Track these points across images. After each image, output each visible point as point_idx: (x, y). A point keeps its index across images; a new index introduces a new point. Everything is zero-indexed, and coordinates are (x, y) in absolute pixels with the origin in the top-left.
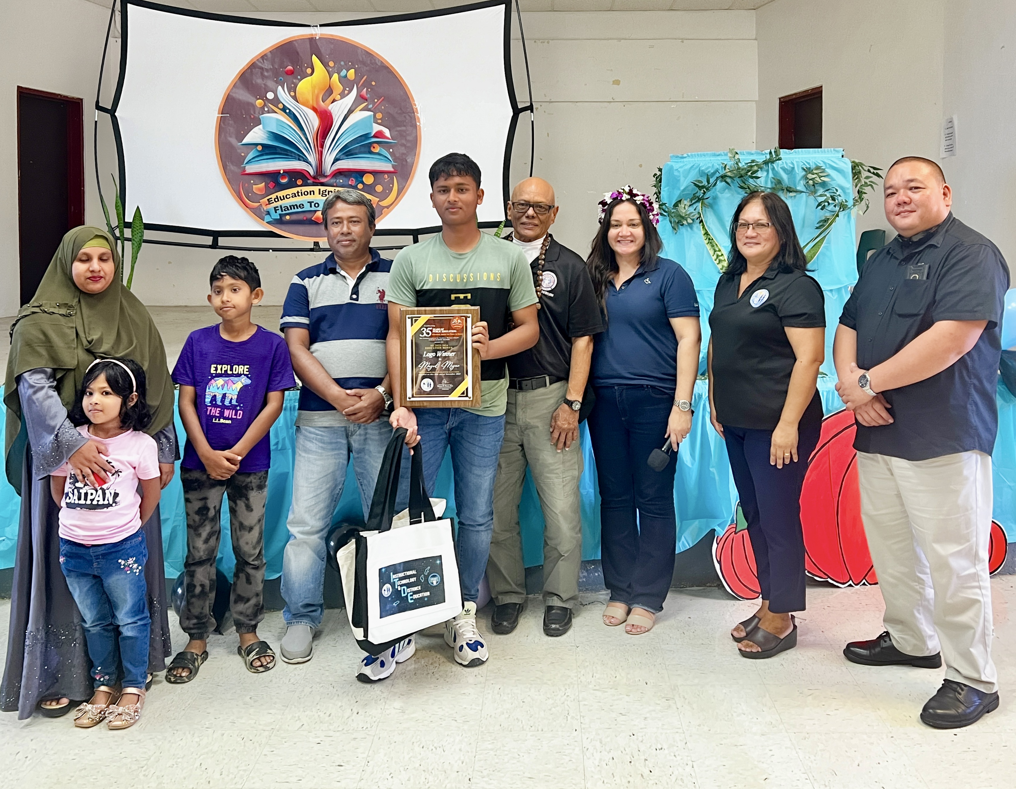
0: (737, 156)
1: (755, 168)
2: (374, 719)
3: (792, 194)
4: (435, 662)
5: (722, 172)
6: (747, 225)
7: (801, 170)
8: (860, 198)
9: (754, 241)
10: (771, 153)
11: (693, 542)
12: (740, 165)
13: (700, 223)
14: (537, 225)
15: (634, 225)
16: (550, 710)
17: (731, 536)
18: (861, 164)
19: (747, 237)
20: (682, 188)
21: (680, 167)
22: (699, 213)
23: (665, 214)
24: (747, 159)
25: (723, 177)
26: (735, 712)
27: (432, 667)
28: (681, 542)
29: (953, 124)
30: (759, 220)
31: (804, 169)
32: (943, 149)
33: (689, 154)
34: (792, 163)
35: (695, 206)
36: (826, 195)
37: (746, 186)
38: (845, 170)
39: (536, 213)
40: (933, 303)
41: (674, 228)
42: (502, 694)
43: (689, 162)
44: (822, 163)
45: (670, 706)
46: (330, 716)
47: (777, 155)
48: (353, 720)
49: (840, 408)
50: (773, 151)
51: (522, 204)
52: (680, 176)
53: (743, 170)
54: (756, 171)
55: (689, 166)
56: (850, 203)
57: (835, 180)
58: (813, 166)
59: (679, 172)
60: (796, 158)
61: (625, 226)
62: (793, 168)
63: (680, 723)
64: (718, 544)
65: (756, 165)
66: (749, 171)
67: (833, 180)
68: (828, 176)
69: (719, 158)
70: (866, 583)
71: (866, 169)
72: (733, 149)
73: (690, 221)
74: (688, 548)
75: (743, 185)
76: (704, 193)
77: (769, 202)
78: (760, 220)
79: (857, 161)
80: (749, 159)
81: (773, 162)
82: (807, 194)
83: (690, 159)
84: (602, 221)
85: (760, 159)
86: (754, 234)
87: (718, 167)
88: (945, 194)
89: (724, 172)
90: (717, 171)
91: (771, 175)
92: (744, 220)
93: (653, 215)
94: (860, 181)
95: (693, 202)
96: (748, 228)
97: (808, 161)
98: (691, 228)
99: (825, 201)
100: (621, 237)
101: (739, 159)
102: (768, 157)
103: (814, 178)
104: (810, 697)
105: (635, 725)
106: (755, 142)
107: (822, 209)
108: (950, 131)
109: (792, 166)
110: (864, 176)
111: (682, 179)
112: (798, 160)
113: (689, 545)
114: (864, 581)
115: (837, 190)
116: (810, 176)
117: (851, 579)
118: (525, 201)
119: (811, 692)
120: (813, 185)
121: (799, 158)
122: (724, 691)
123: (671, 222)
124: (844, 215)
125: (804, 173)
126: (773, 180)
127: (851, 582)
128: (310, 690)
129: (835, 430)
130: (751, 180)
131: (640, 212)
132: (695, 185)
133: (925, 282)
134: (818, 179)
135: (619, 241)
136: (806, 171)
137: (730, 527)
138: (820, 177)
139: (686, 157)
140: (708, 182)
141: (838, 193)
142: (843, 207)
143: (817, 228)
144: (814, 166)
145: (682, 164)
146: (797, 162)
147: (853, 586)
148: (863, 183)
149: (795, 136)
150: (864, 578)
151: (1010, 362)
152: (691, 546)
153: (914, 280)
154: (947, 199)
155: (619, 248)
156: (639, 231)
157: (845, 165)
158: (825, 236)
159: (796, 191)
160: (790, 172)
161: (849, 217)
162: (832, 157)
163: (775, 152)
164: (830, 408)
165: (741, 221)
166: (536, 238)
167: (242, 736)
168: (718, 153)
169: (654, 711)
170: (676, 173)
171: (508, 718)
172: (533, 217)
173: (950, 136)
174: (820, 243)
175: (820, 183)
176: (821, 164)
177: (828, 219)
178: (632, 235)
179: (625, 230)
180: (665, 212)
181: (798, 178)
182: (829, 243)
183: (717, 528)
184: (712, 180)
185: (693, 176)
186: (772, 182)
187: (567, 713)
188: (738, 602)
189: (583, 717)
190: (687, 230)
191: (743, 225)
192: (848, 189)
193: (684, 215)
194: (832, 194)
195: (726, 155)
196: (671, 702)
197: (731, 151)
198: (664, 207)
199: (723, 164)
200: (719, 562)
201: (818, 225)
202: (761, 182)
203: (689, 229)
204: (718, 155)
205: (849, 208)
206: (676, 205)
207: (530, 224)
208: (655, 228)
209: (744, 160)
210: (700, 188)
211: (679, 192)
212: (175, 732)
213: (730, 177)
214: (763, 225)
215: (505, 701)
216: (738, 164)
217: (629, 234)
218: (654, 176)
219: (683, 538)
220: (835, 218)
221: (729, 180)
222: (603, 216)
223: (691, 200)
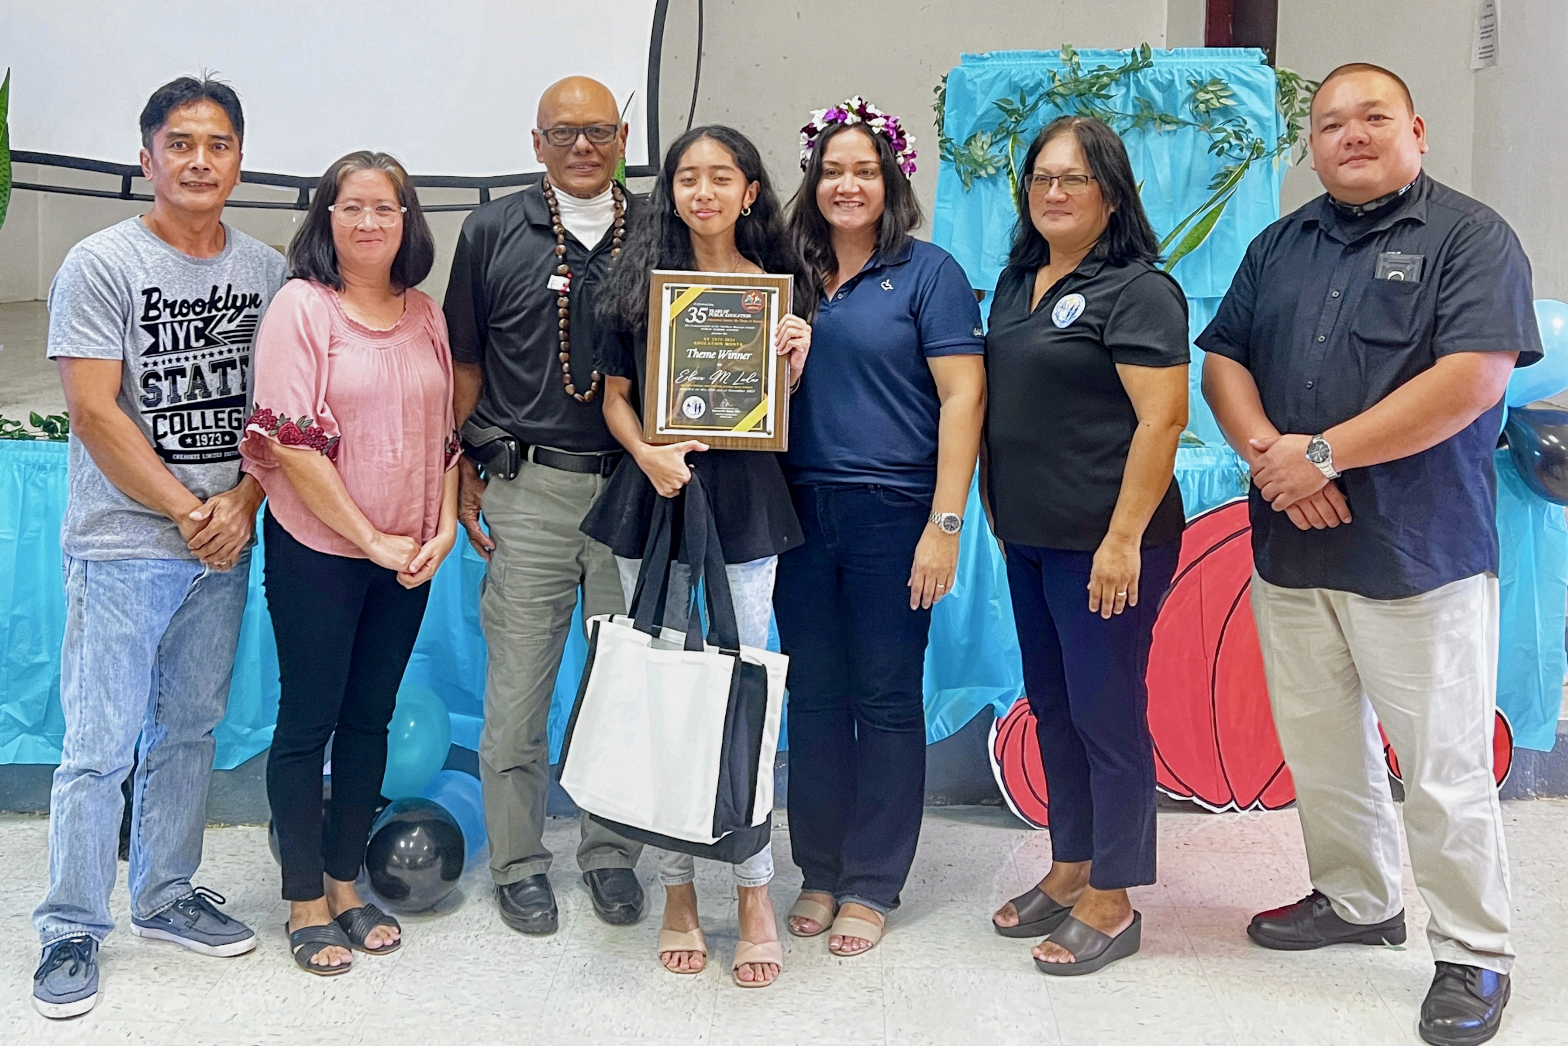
0: (1075, 59)
1: (1105, 80)
2: (359, 1009)
3: (1168, 128)
4: (484, 918)
5: (1047, 87)
6: (1048, 178)
7: (1186, 84)
8: (1289, 135)
9: (1057, 208)
10: (1134, 53)
11: (954, 728)
12: (1080, 74)
13: (1008, 174)
14: (598, 165)
15: (865, 172)
16: (665, 1002)
17: (1023, 718)
18: (1295, 77)
19: (1048, 202)
20: (979, 113)
21: (976, 77)
22: (1007, 157)
23: (951, 157)
24: (1094, 64)
25: (1050, 94)
26: (981, 1015)
27: (477, 927)
28: (934, 725)
29: (1495, 10)
30: (1070, 170)
31: (1191, 84)
32: (1476, 52)
33: (994, 53)
34: (1171, 73)
35: (1001, 144)
36: (1225, 131)
37: (1088, 112)
38: (1263, 86)
39: (591, 143)
40: (1435, 325)
41: (965, 183)
42: (587, 974)
43: (992, 68)
44: (1222, 72)
45: (872, 1003)
46: (284, 1001)
47: (1145, 59)
48: (322, 1010)
49: (1224, 500)
50: (1138, 50)
51: (562, 131)
52: (975, 92)
53: (1082, 82)
54: (1106, 86)
55: (992, 75)
56: (1272, 144)
57: (1245, 104)
58: (1207, 79)
59: (975, 84)
60: (1178, 63)
61: (848, 175)
62: (1172, 81)
63: (882, 1030)
64: (998, 731)
65: (1106, 75)
66: (1094, 85)
67: (1241, 103)
68: (1233, 96)
69: (1045, 61)
70: (1260, 807)
71: (1303, 85)
72: (1070, 46)
73: (991, 171)
74: (947, 735)
75: (1083, 109)
76: (1017, 122)
77: (1089, 139)
78: (1073, 169)
79: (1289, 71)
80: (1092, 63)
81: (1136, 70)
82: (1197, 128)
83: (995, 63)
84: (807, 165)
85: (1114, 65)
86: (1062, 196)
87: (1042, 76)
88: (1416, 132)
89: (1053, 85)
90: (1039, 84)
91: (1133, 93)
92: (1044, 170)
93: (905, 156)
94: (1292, 105)
95: (999, 137)
96: (1051, 185)
97: (1199, 70)
98: (995, 184)
99: (1223, 141)
100: (842, 194)
101: (1078, 63)
102: (1129, 60)
103: (1208, 100)
104: (1118, 994)
105: (804, 1031)
106: (1165, 34)
107: (1219, 154)
108: (1489, 21)
109: (1170, 77)
110: (1300, 98)
111: (979, 96)
112: (1180, 67)
113: (949, 731)
114: (1257, 802)
115: (1245, 122)
116: (1202, 96)
117: (1233, 798)
118: (566, 123)
119: (1121, 985)
120: (1207, 112)
121: (1183, 64)
122: (970, 980)
123: (959, 172)
124: (1261, 165)
125: (1191, 90)
126: (1137, 102)
127: (1233, 804)
128: (260, 958)
129: (1211, 539)
130: (1098, 102)
131: (878, 150)
132: (1000, 107)
133: (1417, 286)
134: (1214, 102)
135: (837, 203)
136: (1195, 88)
137: (1019, 703)
138: (1219, 98)
139: (987, 59)
140: (1023, 101)
141: (1247, 127)
142: (1257, 150)
143: (1211, 188)
144: (1209, 79)
145: (981, 71)
146: (1179, 70)
147: (1236, 811)
148: (1298, 110)
149: (1233, 24)
150: (1258, 797)
151: (1526, 429)
152: (952, 732)
153: (1395, 282)
154: (1420, 139)
155: (837, 217)
156: (875, 186)
157: (1264, 79)
158: (1224, 203)
159: (1177, 123)
160: (1167, 88)
161: (1269, 170)
162: (1240, 63)
163: (1141, 52)
164: (1206, 502)
165: (1036, 172)
166: (597, 191)
167: (128, 1031)
168: (1042, 52)
169: (843, 1009)
170: (969, 86)
171: (590, 1012)
172: (588, 152)
173: (1489, 31)
174: (1214, 215)
175: (1219, 109)
176: (1223, 76)
177: (1231, 172)
178: (862, 192)
179: (848, 182)
180: (951, 153)
181: (1181, 98)
182: (1232, 213)
183: (997, 703)
184: (1030, 101)
185: (998, 91)
186: (1134, 106)
187: (692, 1007)
188: (1029, 832)
189: (719, 1015)
190: (988, 188)
191: (1042, 179)
192: (1268, 119)
193: (980, 160)
194: (1236, 129)
195: (1056, 55)
196: (875, 996)
197: (1065, 48)
198: (948, 145)
199: (1050, 71)
200: (1000, 762)
201: (1212, 183)
202: (1115, 104)
203: (990, 185)
204: (1044, 56)
205: (1269, 154)
206: (968, 143)
207: (585, 164)
208: (909, 182)
209: (1087, 66)
210: (1010, 113)
211: (975, 119)
212: (16, 1020)
213: (1061, 95)
214: (1075, 178)
215: (589, 985)
216: (1076, 74)
217: (857, 189)
218: (936, 91)
219: (938, 720)
220: (1242, 171)
221: (1059, 100)
222: (809, 156)
223: (995, 135)
